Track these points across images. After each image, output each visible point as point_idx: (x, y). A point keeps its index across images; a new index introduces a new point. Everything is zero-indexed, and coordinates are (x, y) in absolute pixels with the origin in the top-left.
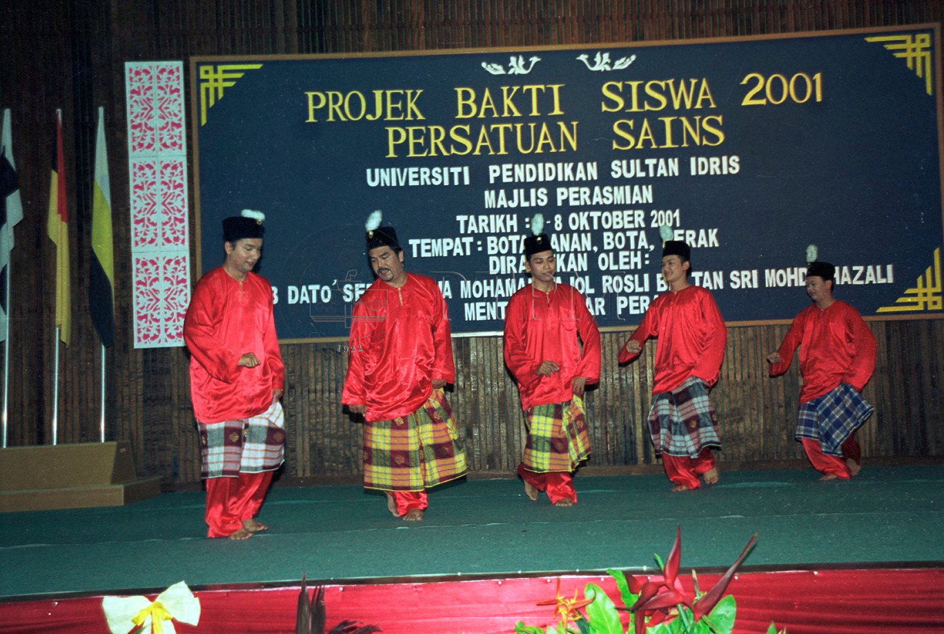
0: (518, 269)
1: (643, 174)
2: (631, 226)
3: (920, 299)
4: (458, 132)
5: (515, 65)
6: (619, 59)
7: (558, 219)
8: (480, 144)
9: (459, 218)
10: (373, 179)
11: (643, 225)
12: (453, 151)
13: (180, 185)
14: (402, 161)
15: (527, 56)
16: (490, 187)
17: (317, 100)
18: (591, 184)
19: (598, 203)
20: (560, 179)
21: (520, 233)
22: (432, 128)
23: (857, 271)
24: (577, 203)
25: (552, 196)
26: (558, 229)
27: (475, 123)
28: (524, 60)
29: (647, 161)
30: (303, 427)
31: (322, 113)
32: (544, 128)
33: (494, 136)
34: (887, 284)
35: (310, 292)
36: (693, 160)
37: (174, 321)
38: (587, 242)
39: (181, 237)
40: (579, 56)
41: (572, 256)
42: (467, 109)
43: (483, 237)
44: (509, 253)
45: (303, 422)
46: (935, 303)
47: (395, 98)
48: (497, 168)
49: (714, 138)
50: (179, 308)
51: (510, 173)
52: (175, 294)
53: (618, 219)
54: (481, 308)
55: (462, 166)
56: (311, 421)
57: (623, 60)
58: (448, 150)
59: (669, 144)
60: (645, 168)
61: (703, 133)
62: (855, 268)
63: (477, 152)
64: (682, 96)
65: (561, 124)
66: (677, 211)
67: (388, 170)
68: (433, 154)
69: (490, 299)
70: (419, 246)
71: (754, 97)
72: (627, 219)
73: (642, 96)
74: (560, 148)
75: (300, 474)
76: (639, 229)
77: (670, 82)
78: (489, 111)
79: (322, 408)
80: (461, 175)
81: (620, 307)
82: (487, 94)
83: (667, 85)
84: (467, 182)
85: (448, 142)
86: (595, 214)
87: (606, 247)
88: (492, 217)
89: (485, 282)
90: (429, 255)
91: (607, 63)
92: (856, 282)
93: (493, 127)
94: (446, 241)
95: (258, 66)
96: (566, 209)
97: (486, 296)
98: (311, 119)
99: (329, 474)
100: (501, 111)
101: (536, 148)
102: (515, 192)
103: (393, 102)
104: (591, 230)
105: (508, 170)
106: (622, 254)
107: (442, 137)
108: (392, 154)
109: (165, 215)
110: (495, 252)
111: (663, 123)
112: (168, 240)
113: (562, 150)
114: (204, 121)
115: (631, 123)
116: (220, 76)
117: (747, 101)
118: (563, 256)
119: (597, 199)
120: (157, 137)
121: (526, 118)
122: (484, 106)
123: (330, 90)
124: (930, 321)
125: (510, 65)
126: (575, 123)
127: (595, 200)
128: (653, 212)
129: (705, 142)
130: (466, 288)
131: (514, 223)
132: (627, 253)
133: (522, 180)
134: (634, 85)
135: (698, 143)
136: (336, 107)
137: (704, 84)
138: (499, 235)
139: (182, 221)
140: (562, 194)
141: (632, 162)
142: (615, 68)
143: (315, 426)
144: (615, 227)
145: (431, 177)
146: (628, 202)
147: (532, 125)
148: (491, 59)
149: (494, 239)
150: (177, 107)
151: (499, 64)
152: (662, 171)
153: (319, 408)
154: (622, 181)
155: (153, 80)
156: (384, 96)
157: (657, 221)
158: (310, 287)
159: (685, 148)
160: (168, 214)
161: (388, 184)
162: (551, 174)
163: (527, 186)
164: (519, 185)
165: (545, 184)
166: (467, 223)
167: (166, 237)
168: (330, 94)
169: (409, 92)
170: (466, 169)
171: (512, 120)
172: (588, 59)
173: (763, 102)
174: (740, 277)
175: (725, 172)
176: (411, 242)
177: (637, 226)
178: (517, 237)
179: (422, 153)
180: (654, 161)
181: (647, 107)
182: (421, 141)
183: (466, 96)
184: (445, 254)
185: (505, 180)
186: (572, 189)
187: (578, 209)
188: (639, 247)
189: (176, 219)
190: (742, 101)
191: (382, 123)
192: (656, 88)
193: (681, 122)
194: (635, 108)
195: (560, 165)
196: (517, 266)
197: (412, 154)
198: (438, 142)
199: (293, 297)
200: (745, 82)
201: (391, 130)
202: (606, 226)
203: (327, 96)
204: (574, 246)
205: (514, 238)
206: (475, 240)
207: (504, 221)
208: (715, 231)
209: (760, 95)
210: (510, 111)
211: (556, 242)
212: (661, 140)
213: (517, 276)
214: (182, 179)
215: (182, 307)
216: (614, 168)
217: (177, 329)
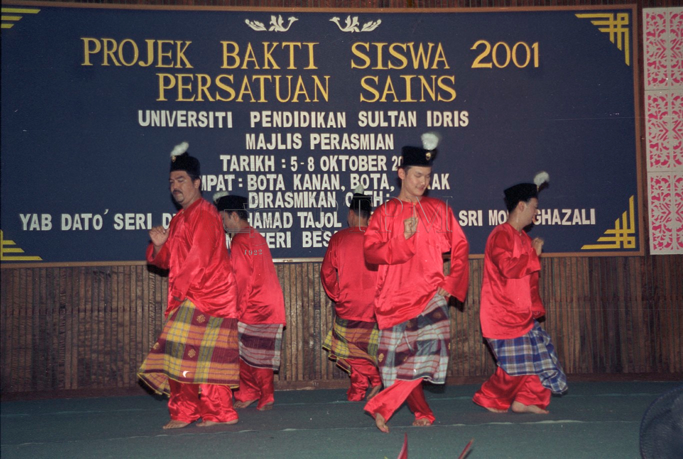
0: (274, 204)
1: (386, 124)
2: (375, 169)
3: (617, 239)
4: (223, 80)
5: (275, 23)
6: (367, 22)
7: (311, 160)
8: (242, 92)
9: (222, 157)
10: (144, 120)
11: (385, 169)
12: (218, 97)
14: (171, 104)
15: (286, 16)
16: (251, 131)
17: (92, 46)
18: (340, 131)
19: (346, 148)
20: (313, 126)
21: (277, 172)
22: (200, 76)
23: (566, 214)
24: (328, 148)
25: (306, 141)
26: (311, 170)
27: (239, 74)
28: (283, 19)
29: (390, 113)
30: (72, 343)
31: (97, 58)
32: (300, 81)
33: (255, 86)
34: (590, 225)
35: (82, 220)
36: (429, 113)
38: (336, 182)
40: (332, 17)
41: (322, 194)
42: (231, 61)
43: (244, 174)
44: (267, 190)
45: (72, 339)
46: (629, 242)
47: (166, 48)
48: (257, 114)
49: (447, 95)
51: (269, 119)
53: (363, 163)
55: (226, 111)
56: (81, 338)
57: (370, 23)
58: (214, 96)
59: (409, 99)
60: (387, 119)
61: (438, 90)
62: (564, 211)
63: (240, 100)
64: (420, 57)
65: (315, 77)
67: (158, 112)
68: (200, 99)
71: (482, 61)
72: (371, 163)
73: (387, 56)
74: (314, 99)
75: (68, 387)
76: (382, 172)
77: (411, 45)
78: (250, 64)
79: (91, 325)
80: (225, 119)
82: (250, 47)
83: (408, 47)
84: (230, 125)
85: (213, 89)
86: (343, 158)
88: (252, 157)
91: (356, 25)
92: (564, 223)
93: (254, 77)
94: (210, 177)
95: (37, 11)
96: (318, 153)
98: (87, 62)
99: (95, 386)
100: (261, 64)
101: (292, 97)
102: (274, 136)
103: (163, 52)
104: (340, 172)
105: (267, 116)
107: (209, 84)
108: (162, 98)
110: (255, 188)
111: (404, 80)
113: (316, 100)
115: (376, 79)
117: (476, 64)
118: (315, 193)
121: (284, 71)
122: (247, 59)
123: (104, 37)
124: (626, 258)
125: (271, 23)
126: (327, 77)
127: (344, 146)
128: (394, 158)
129: (440, 98)
131: (272, 163)
133: (280, 126)
134: (380, 46)
135: (434, 99)
136: (111, 53)
137: (440, 48)
138: (257, 174)
140: (315, 139)
141: (377, 113)
142: (363, 30)
143: (84, 342)
144: (361, 169)
146: (373, 148)
147: (289, 77)
148: (254, 17)
149: (254, 177)
151: (260, 21)
152: (402, 122)
153: (87, 326)
154: (368, 130)
156: (155, 45)
158: (83, 216)
159: (422, 102)
161: (158, 125)
162: (305, 121)
163: (283, 131)
164: (277, 130)
165: (300, 130)
166: (229, 162)
168: (105, 40)
169: (179, 43)
170: (230, 114)
171: (272, 72)
172: (340, 21)
173: (490, 65)
174: (467, 216)
175: (456, 125)
177: (380, 169)
178: (274, 176)
179: (190, 98)
180: (396, 113)
181: (390, 66)
182: (190, 87)
183: (231, 49)
184: (210, 189)
185: (265, 125)
186: (324, 135)
187: (328, 153)
188: (382, 188)
190: (472, 64)
191: (153, 69)
192: (398, 49)
193: (420, 80)
194: (380, 66)
195: (313, 114)
196: (274, 201)
197: (180, 99)
198: (205, 88)
199: (67, 224)
200: (474, 47)
201: (161, 76)
202: (353, 169)
203: (102, 43)
204: (324, 185)
205: (272, 177)
206: (237, 177)
207: (263, 162)
208: (447, 175)
209: (488, 59)
210: (270, 64)
211: (309, 181)
212: (402, 95)
213: (273, 211)
216: (361, 118)
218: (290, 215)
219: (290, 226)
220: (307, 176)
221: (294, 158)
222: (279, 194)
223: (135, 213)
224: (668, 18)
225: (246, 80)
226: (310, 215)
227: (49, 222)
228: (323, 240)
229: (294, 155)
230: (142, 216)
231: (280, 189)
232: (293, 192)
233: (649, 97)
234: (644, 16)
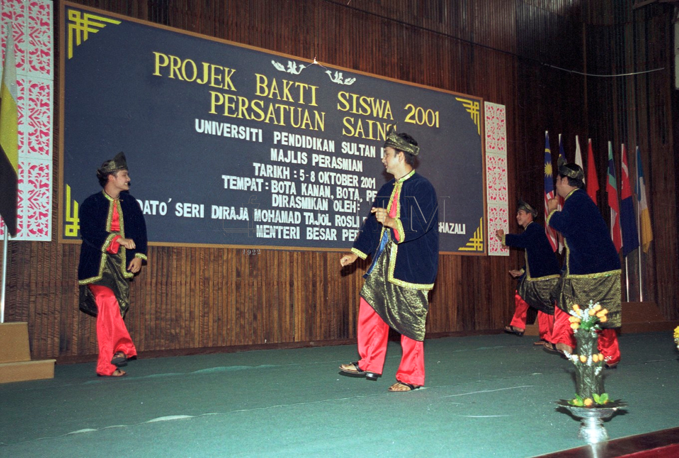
0: (289, 205)
1: (358, 154)
2: (351, 185)
3: (475, 244)
4: (257, 104)
5: (291, 67)
6: (347, 78)
7: (313, 173)
8: (269, 115)
9: (255, 164)
10: (200, 127)
11: (357, 185)
12: (253, 117)
13: (47, 105)
14: (219, 118)
15: (298, 63)
16: (275, 147)
17: (162, 60)
18: (331, 155)
19: (334, 167)
20: (314, 148)
21: (291, 180)
22: (240, 98)
23: (451, 226)
24: (323, 166)
25: (310, 159)
26: (313, 181)
27: (267, 100)
28: (296, 66)
29: (360, 146)
31: (165, 70)
32: (306, 114)
33: (277, 112)
34: (463, 235)
35: (151, 206)
37: (36, 219)
38: (327, 192)
39: (46, 148)
40: (326, 70)
41: (319, 199)
42: (262, 90)
43: (268, 179)
44: (284, 194)
46: (480, 247)
47: (217, 72)
48: (279, 134)
50: (41, 208)
51: (286, 139)
52: (38, 196)
53: (345, 179)
54: (267, 229)
55: (258, 128)
57: (349, 79)
58: (250, 116)
59: (371, 137)
60: (359, 149)
62: (450, 224)
63: (267, 121)
64: (377, 109)
65: (316, 112)
66: (374, 179)
67: (210, 122)
68: (240, 116)
69: (272, 224)
70: (229, 180)
71: (411, 118)
72: (349, 180)
73: (359, 105)
76: (355, 187)
77: (372, 99)
78: (275, 95)
80: (257, 134)
81: (344, 236)
82: (274, 82)
83: (371, 101)
85: (249, 110)
86: (333, 174)
87: (338, 197)
88: (275, 167)
89: (269, 211)
90: (234, 188)
91: (341, 79)
92: (451, 232)
93: (277, 105)
94: (246, 179)
95: (118, 23)
96: (318, 169)
97: (269, 221)
98: (157, 73)
99: (157, 349)
100: (282, 96)
101: (301, 125)
102: (289, 152)
103: (215, 74)
104: (330, 185)
105: (285, 137)
106: (346, 202)
107: (247, 105)
108: (213, 111)
109: (32, 127)
110: (276, 191)
111: (368, 123)
112: (33, 149)
113: (316, 129)
114: (70, 56)
115: (352, 120)
116: (86, 22)
117: (407, 120)
118: (315, 199)
119: (334, 165)
120: (26, 59)
121: (296, 104)
122: (272, 91)
123: (172, 55)
124: (478, 257)
125: (288, 66)
126: (323, 114)
128: (362, 178)
130: (258, 214)
131: (288, 173)
132: (348, 202)
133: (293, 145)
134: (355, 96)
136: (176, 68)
137: (388, 106)
138: (279, 180)
139: (47, 134)
140: (316, 158)
141: (352, 144)
142: (345, 83)
144: (343, 184)
145: (238, 133)
146: (350, 170)
147: (300, 109)
148: (278, 60)
149: (276, 182)
150: (47, 38)
151: (282, 64)
152: (367, 153)
154: (347, 156)
155: (25, 10)
156: (210, 68)
157: (364, 184)
158: (152, 202)
159: (378, 141)
160: (34, 127)
161: (210, 133)
162: (309, 144)
163: (296, 149)
164: (291, 148)
165: (306, 150)
167: (31, 146)
168: (172, 57)
169: (227, 69)
170: (260, 131)
171: (287, 103)
172: (331, 74)
176: (224, 177)
177: (354, 185)
179: (233, 114)
180: (363, 146)
181: (361, 112)
182: (233, 106)
183: (262, 81)
184: (246, 189)
185: (283, 143)
186: (321, 156)
187: (325, 170)
188: (355, 199)
189: (41, 132)
190: (405, 119)
191: (207, 86)
192: (365, 100)
193: (377, 125)
194: (354, 111)
195: (314, 139)
196: (289, 202)
197: (226, 114)
198: (244, 109)
200: (406, 108)
201: (213, 94)
202: (339, 183)
203: (169, 58)
204: (321, 194)
205: (288, 183)
206: (265, 181)
207: (282, 171)
209: (413, 118)
210: (287, 97)
211: (312, 190)
212: (367, 134)
213: (288, 210)
214: (48, 99)
215: (44, 207)
216: (343, 146)
217: (39, 225)
218: (299, 214)
219: (299, 222)
220: (310, 185)
221: (302, 171)
222: (292, 197)
223: (192, 203)
224: (495, 109)
226: (312, 215)
228: (320, 234)
229: (302, 169)
230: (197, 206)
231: (293, 194)
232: (301, 196)
233: (488, 157)
234: (485, 106)
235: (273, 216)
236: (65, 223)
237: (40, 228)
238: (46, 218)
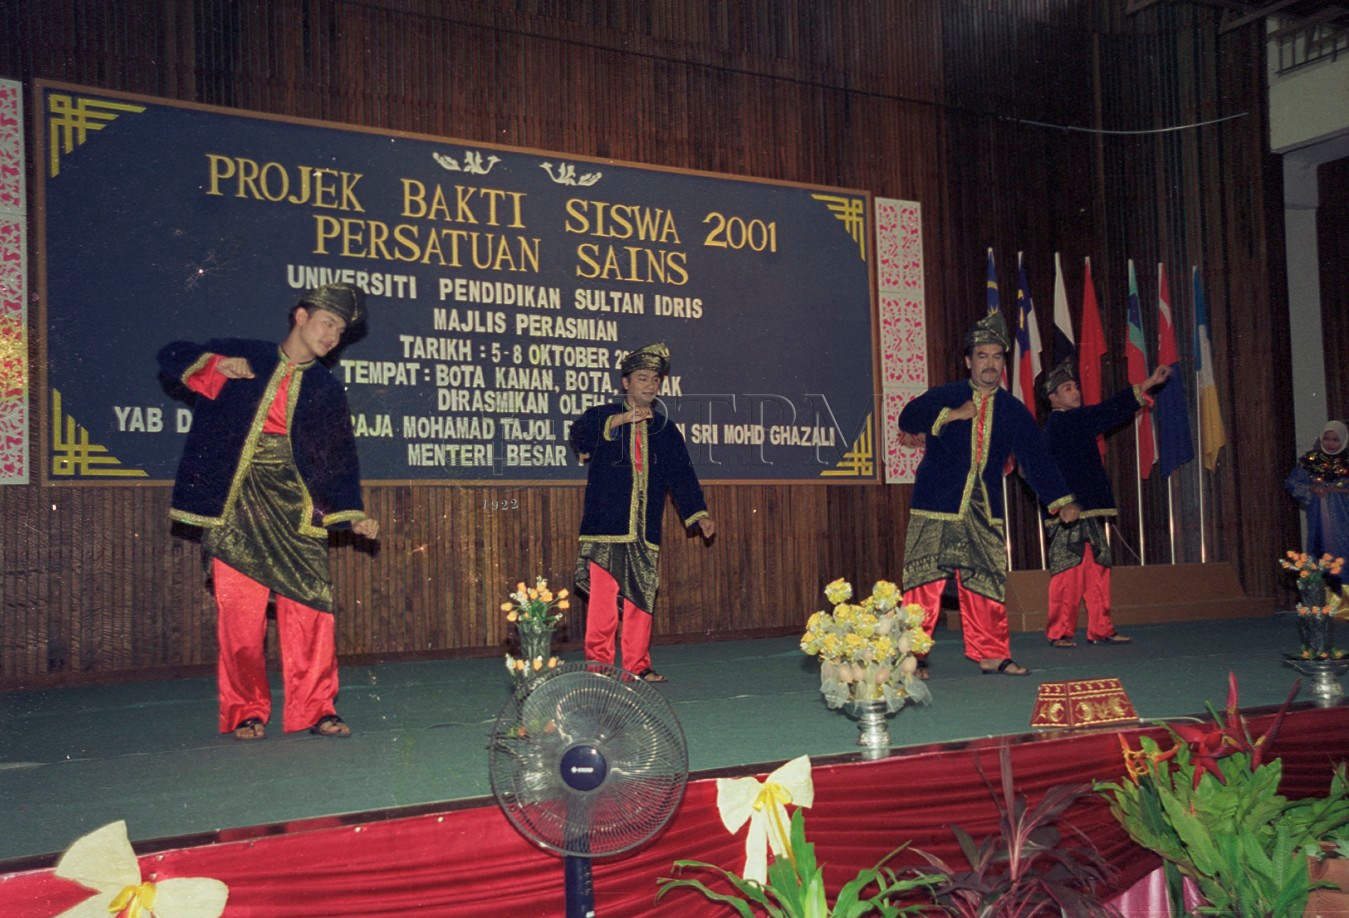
0: (471, 406)
1: (608, 309)
2: (595, 365)
3: (856, 464)
4: (405, 232)
5: (471, 162)
6: (584, 173)
7: (517, 349)
8: (429, 250)
9: (403, 338)
10: (296, 279)
11: (607, 366)
12: (398, 255)
13: (15, 256)
14: (333, 260)
15: (485, 154)
16: (441, 305)
17: (222, 167)
18: (552, 313)
19: (560, 335)
20: (520, 304)
21: (476, 361)
22: (373, 224)
23: (805, 432)
24: (538, 334)
25: (511, 322)
26: (517, 362)
27: (425, 225)
28: (482, 158)
29: (612, 294)
31: (229, 185)
32: (503, 242)
33: (445, 244)
34: (829, 447)
36: (658, 298)
38: (548, 381)
39: (16, 330)
40: (542, 163)
41: (531, 395)
42: (415, 207)
43: (429, 363)
44: (462, 387)
46: (867, 469)
47: (327, 180)
48: (448, 282)
49: (677, 277)
50: (10, 429)
51: (464, 290)
52: (4, 409)
53: (582, 357)
54: (428, 450)
55: (408, 274)
57: (588, 176)
58: (392, 253)
59: (634, 278)
60: (609, 301)
61: (668, 269)
62: (803, 429)
63: (426, 260)
64: (647, 226)
65: (522, 239)
67: (315, 269)
68: (373, 255)
69: (437, 441)
70: (353, 369)
71: (716, 238)
72: (590, 357)
73: (608, 221)
74: (520, 267)
76: (603, 370)
77: (636, 208)
78: (439, 213)
80: (406, 286)
82: (439, 191)
83: (633, 211)
84: (413, 295)
85: (391, 243)
86: (557, 349)
87: (569, 388)
88: (442, 340)
89: (433, 419)
90: (364, 381)
91: (572, 177)
92: (804, 443)
93: (445, 232)
94: (387, 365)
95: (140, 110)
96: (526, 340)
97: (433, 436)
98: (214, 191)
100: (454, 215)
101: (493, 264)
102: (470, 313)
103: (323, 185)
104: (553, 367)
105: (462, 286)
106: (585, 397)
107: (385, 236)
108: (321, 250)
110: (445, 384)
111: (629, 253)
113: (523, 269)
114: (55, 171)
115: (596, 248)
116: (81, 112)
117: (709, 242)
118: (522, 394)
119: (560, 332)
121: (482, 227)
122: (435, 206)
123: (241, 156)
124: (863, 487)
125: (466, 161)
126: (537, 241)
127: (557, 332)
128: (618, 352)
129: (669, 280)
130: (410, 426)
131: (468, 350)
132: (589, 396)
133: (478, 300)
134: (600, 206)
135: (663, 280)
136: (250, 180)
137: (669, 217)
138: (450, 363)
139: (16, 307)
140: (523, 321)
141: (597, 292)
142: (580, 183)
144: (579, 365)
145: (370, 284)
146: (592, 338)
147: (490, 236)
148: (445, 150)
149: (444, 367)
150: (12, 144)
151: (453, 158)
152: (626, 307)
154: (586, 314)
156: (313, 175)
159: (650, 283)
162: (510, 297)
163: (483, 308)
164: (474, 306)
165: (503, 308)
166: (412, 345)
168: (241, 161)
169: (345, 175)
170: (413, 280)
171: (468, 227)
172: (552, 169)
174: (701, 431)
175: (689, 316)
176: (343, 363)
177: (601, 366)
178: (471, 368)
179: (360, 252)
180: (619, 295)
181: (613, 233)
182: (359, 238)
183: (414, 190)
184: (386, 383)
185: (458, 298)
186: (534, 317)
187: (539, 341)
188: (603, 391)
190: (704, 240)
191: (309, 208)
192: (621, 212)
193: (646, 255)
194: (600, 233)
195: (520, 287)
196: (470, 402)
197: (346, 253)
198: (380, 242)
199: (184, 424)
200: (707, 220)
201: (321, 219)
202: (569, 364)
203: (237, 164)
204: (534, 384)
205: (468, 369)
206: (423, 367)
207: (457, 347)
208: (679, 378)
209: (721, 237)
210: (465, 216)
211: (515, 378)
212: (626, 273)
213: (470, 415)
214: (18, 247)
215: (14, 428)
216: (578, 297)
217: (6, 459)
218: (491, 421)
219: (490, 436)
220: (512, 371)
221: (496, 345)
222: (477, 393)
224: (898, 211)
225: (433, 235)
226: (517, 423)
227: (157, 420)
228: (533, 456)
229: (496, 341)
231: (479, 387)
232: (495, 390)
233: (884, 300)
234: (877, 206)
235: (439, 427)
236: (52, 453)
237: (8, 463)
238: (20, 446)
